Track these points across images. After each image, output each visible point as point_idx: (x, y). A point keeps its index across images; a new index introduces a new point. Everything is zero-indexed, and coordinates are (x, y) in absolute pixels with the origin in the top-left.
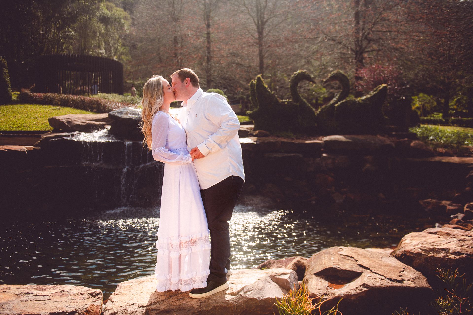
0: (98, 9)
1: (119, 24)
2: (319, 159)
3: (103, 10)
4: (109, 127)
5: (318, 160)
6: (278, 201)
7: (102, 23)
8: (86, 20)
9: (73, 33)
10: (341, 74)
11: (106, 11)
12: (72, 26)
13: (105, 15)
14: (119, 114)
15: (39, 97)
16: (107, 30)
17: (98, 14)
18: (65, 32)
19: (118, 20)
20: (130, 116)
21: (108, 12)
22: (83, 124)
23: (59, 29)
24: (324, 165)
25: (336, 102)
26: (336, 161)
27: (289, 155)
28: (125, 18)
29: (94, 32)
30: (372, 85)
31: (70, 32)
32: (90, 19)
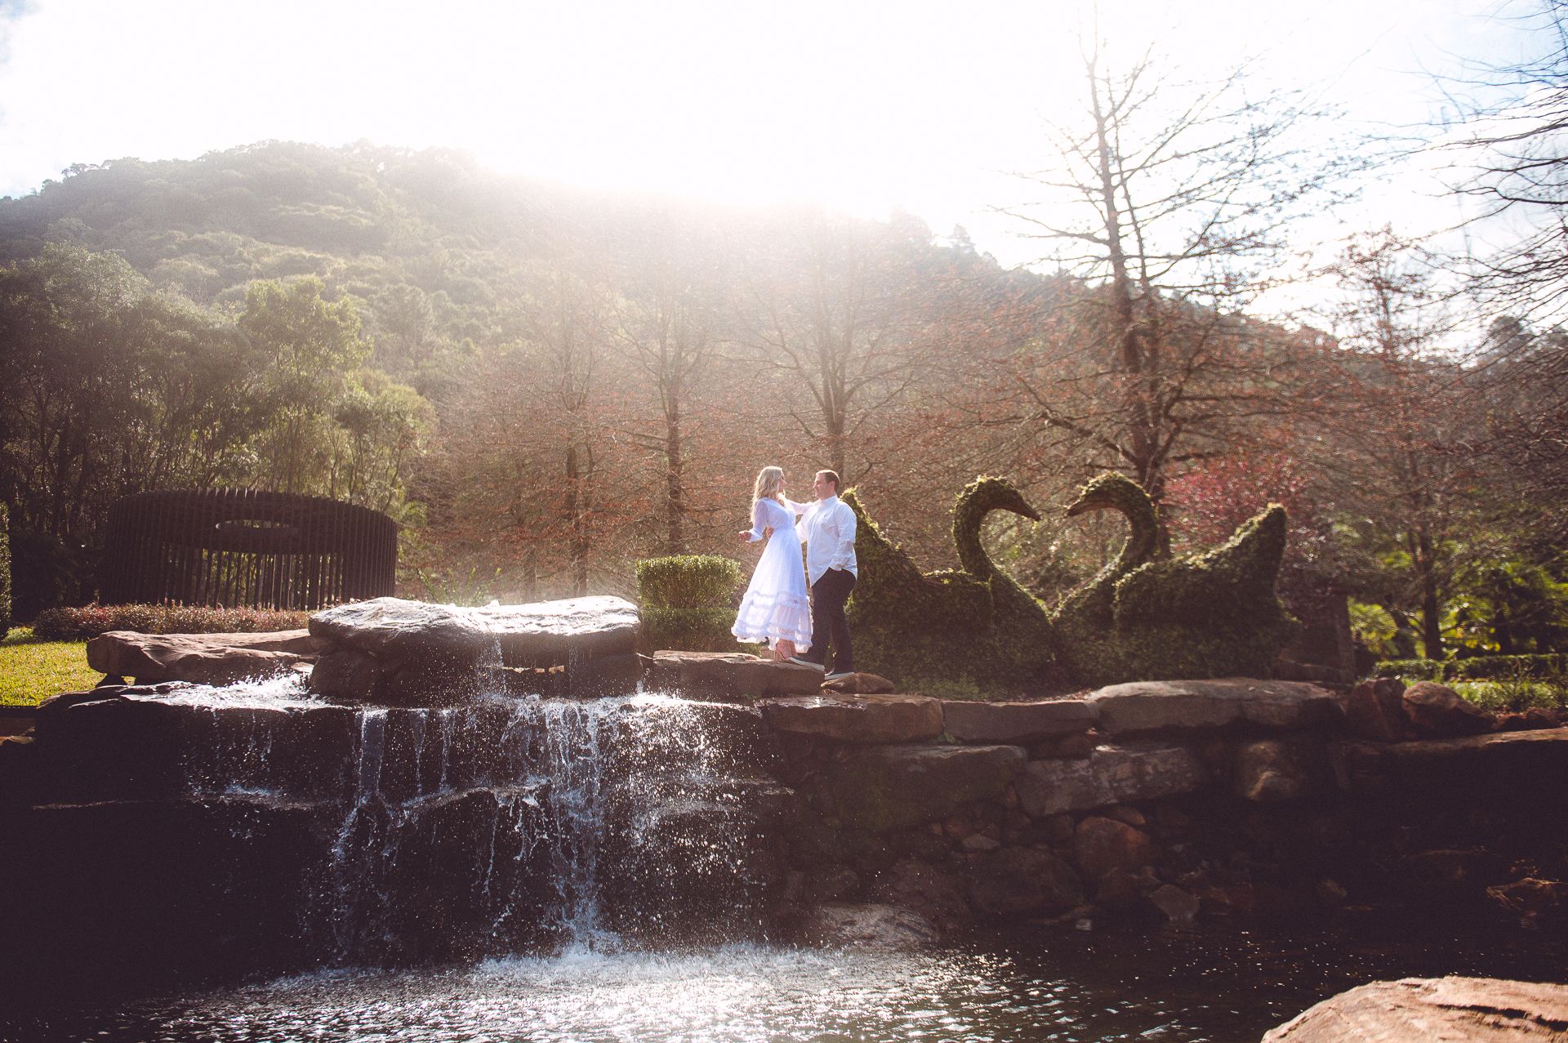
0: (337, 388)
1: (400, 430)
2: (1085, 763)
3: (351, 389)
4: (308, 669)
5: (1081, 766)
6: (950, 926)
7: (345, 427)
8: (299, 418)
9: (254, 456)
10: (1120, 481)
11: (361, 393)
12: (253, 437)
13: (356, 403)
14: (348, 618)
15: (99, 618)
16: (362, 449)
17: (335, 403)
18: (230, 455)
19: (396, 417)
20: (386, 620)
21: (367, 396)
22: (212, 656)
23: (210, 447)
24: (1106, 784)
25: (1117, 576)
26: (1149, 769)
27: (977, 750)
28: (419, 413)
29: (322, 457)
30: (1221, 525)
31: (243, 454)
32: (310, 416)
